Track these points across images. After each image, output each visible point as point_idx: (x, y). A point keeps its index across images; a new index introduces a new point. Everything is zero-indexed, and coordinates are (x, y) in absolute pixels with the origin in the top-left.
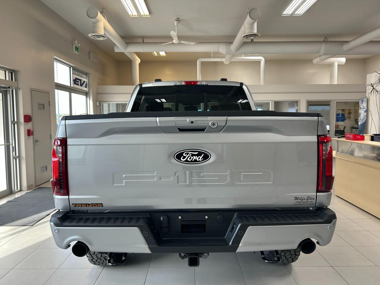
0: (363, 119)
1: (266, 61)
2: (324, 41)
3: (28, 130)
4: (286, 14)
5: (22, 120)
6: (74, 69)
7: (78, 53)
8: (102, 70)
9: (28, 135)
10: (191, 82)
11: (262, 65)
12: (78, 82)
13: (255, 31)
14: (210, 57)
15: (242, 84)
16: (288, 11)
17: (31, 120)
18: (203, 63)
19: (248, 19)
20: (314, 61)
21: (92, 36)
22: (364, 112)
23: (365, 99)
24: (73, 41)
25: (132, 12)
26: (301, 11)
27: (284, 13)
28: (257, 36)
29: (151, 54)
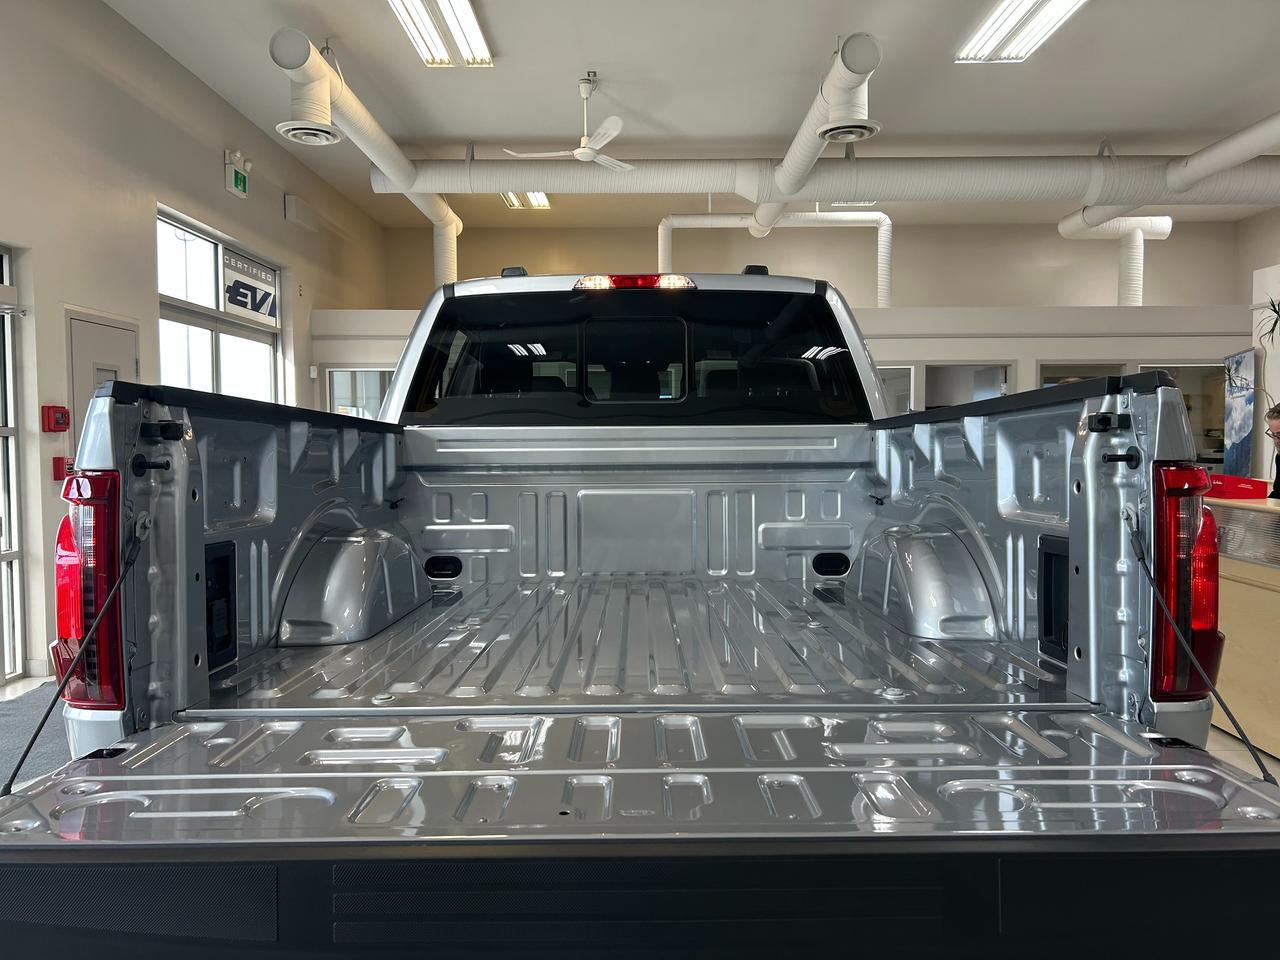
0: (1241, 428)
1: (897, 229)
2: (1100, 156)
3: (54, 458)
4: (972, 59)
5: (33, 421)
6: (230, 250)
7: (243, 196)
8: (328, 254)
9: (55, 479)
10: (633, 279)
11: (883, 239)
12: (245, 296)
13: (863, 115)
14: (705, 214)
15: (822, 286)
16: (977, 47)
17: (68, 424)
18: (677, 235)
19: (839, 72)
20: (1065, 228)
21: (289, 131)
22: (1244, 402)
23: (1249, 358)
24: (227, 152)
25: (430, 48)
26: (1023, 48)
27: (963, 55)
28: (871, 130)
29: (498, 202)
